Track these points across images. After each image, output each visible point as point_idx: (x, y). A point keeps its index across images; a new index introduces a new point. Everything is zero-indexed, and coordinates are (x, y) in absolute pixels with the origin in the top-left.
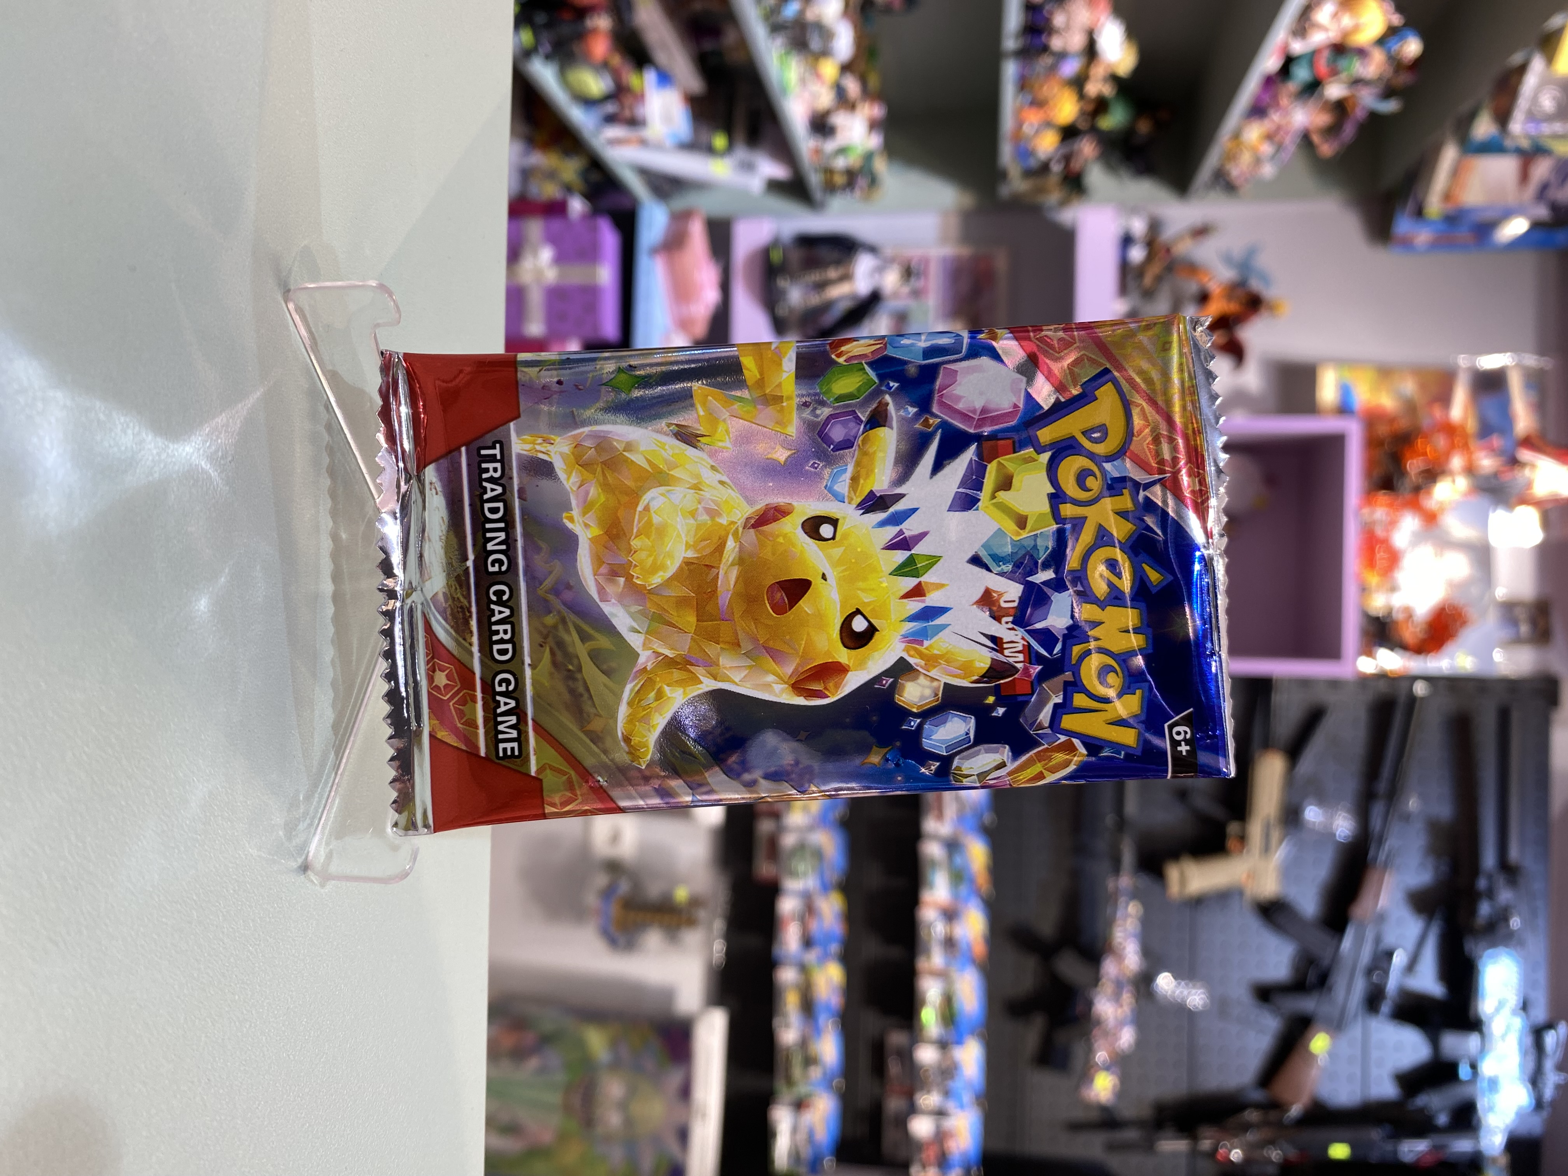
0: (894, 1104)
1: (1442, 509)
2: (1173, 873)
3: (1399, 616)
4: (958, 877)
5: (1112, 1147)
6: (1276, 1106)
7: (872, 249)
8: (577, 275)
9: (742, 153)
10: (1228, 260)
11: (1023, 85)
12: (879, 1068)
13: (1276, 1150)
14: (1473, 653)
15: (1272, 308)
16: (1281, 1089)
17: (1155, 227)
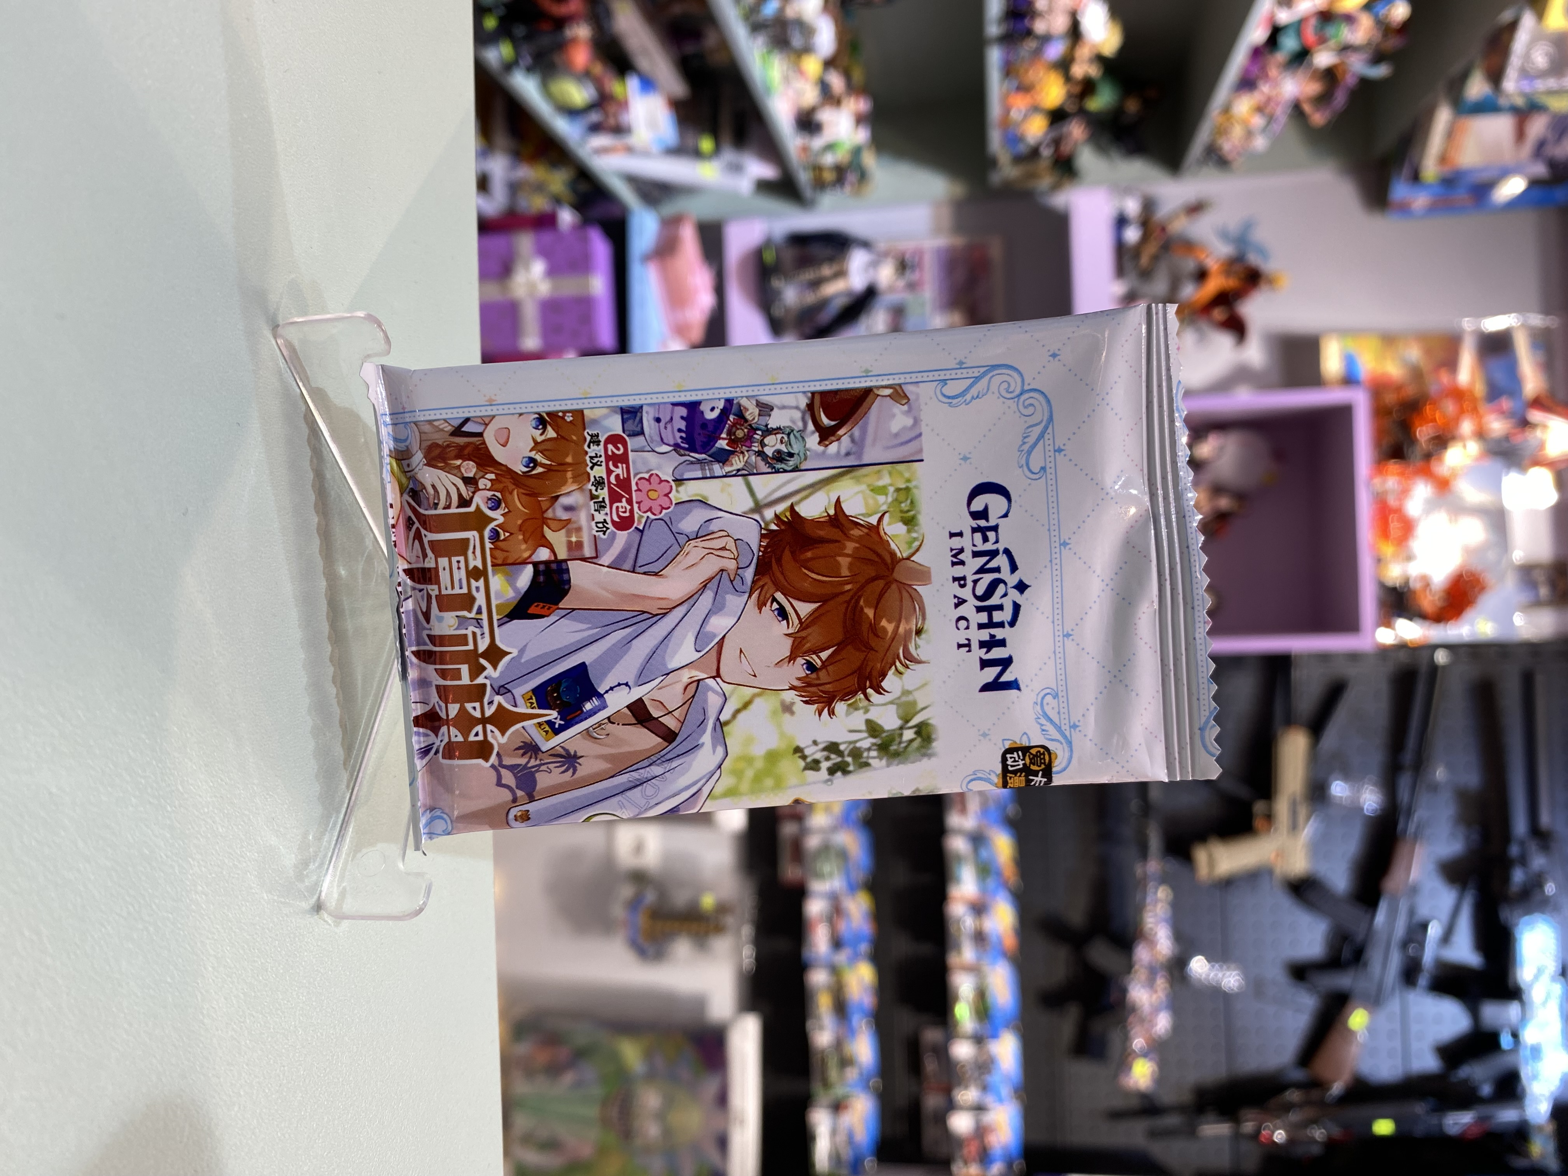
0: (932, 1101)
1: (1454, 474)
2: (1201, 855)
3: (1415, 585)
4: (985, 870)
5: (1154, 1134)
6: (1317, 1085)
7: (865, 244)
8: (570, 287)
9: (729, 155)
10: (1224, 235)
11: (1009, 70)
12: (915, 1066)
13: (1319, 1129)
14: (1494, 618)
15: (1271, 281)
16: (1322, 1067)
17: (1149, 206)
